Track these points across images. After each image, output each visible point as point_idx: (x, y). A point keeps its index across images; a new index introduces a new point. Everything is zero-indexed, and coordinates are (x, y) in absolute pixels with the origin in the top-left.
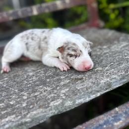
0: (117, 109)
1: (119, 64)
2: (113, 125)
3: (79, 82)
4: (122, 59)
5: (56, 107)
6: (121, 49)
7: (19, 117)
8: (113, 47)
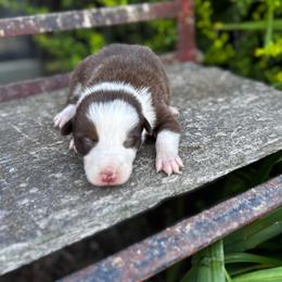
0: (253, 190)
1: (252, 129)
2: (251, 210)
3: (196, 152)
4: (254, 122)
5: (172, 186)
6: (248, 104)
7: (120, 198)
8: (234, 101)
